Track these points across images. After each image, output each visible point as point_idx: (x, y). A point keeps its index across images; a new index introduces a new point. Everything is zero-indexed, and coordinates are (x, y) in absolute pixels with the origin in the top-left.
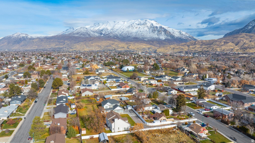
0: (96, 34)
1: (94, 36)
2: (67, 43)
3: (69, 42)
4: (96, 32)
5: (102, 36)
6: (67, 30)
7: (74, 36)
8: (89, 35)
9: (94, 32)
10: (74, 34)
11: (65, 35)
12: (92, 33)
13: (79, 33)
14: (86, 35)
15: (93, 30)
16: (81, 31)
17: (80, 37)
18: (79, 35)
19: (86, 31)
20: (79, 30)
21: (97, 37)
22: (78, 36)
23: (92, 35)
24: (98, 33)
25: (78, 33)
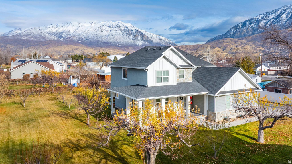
0: (54, 37)
1: (50, 39)
2: (10, 47)
3: (13, 46)
4: (54, 35)
5: (61, 39)
6: (11, 31)
7: (21, 39)
8: (43, 38)
9: (50, 34)
10: (21, 36)
11: (7, 38)
12: (48, 35)
13: (29, 35)
14: (39, 38)
15: (49, 32)
16: (32, 33)
17: (30, 41)
18: (29, 38)
19: (40, 32)
20: (29, 32)
21: (55, 41)
22: (27, 39)
23: (48, 38)
24: (56, 36)
25: (27, 35)
